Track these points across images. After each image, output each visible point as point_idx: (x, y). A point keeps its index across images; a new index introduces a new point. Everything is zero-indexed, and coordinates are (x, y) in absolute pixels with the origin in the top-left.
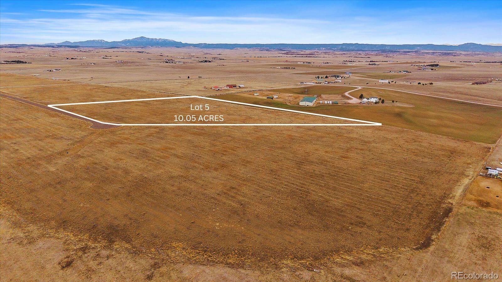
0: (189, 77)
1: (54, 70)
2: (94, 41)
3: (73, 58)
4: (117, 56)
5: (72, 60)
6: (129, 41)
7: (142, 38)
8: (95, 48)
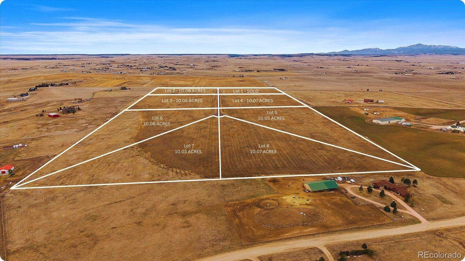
0: (368, 90)
1: (284, 78)
2: (369, 49)
3: (322, 68)
4: (368, 66)
5: (321, 69)
6: (403, 49)
7: (419, 45)
8: (366, 56)
